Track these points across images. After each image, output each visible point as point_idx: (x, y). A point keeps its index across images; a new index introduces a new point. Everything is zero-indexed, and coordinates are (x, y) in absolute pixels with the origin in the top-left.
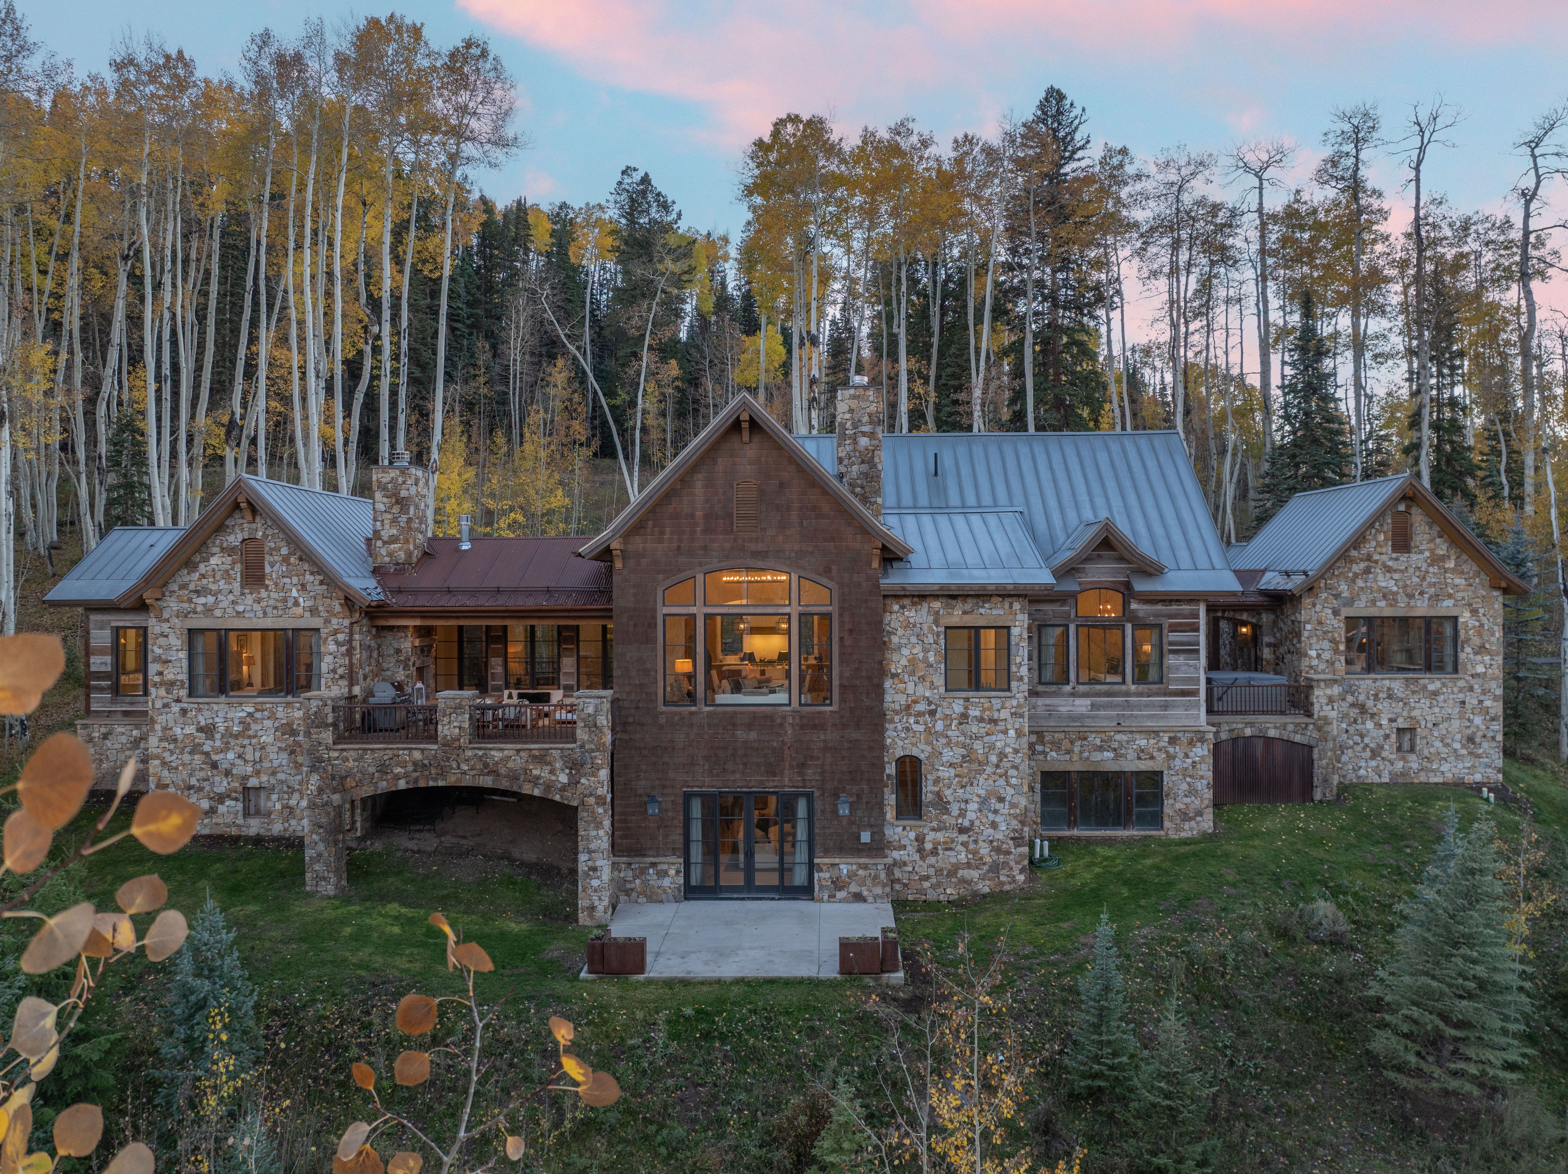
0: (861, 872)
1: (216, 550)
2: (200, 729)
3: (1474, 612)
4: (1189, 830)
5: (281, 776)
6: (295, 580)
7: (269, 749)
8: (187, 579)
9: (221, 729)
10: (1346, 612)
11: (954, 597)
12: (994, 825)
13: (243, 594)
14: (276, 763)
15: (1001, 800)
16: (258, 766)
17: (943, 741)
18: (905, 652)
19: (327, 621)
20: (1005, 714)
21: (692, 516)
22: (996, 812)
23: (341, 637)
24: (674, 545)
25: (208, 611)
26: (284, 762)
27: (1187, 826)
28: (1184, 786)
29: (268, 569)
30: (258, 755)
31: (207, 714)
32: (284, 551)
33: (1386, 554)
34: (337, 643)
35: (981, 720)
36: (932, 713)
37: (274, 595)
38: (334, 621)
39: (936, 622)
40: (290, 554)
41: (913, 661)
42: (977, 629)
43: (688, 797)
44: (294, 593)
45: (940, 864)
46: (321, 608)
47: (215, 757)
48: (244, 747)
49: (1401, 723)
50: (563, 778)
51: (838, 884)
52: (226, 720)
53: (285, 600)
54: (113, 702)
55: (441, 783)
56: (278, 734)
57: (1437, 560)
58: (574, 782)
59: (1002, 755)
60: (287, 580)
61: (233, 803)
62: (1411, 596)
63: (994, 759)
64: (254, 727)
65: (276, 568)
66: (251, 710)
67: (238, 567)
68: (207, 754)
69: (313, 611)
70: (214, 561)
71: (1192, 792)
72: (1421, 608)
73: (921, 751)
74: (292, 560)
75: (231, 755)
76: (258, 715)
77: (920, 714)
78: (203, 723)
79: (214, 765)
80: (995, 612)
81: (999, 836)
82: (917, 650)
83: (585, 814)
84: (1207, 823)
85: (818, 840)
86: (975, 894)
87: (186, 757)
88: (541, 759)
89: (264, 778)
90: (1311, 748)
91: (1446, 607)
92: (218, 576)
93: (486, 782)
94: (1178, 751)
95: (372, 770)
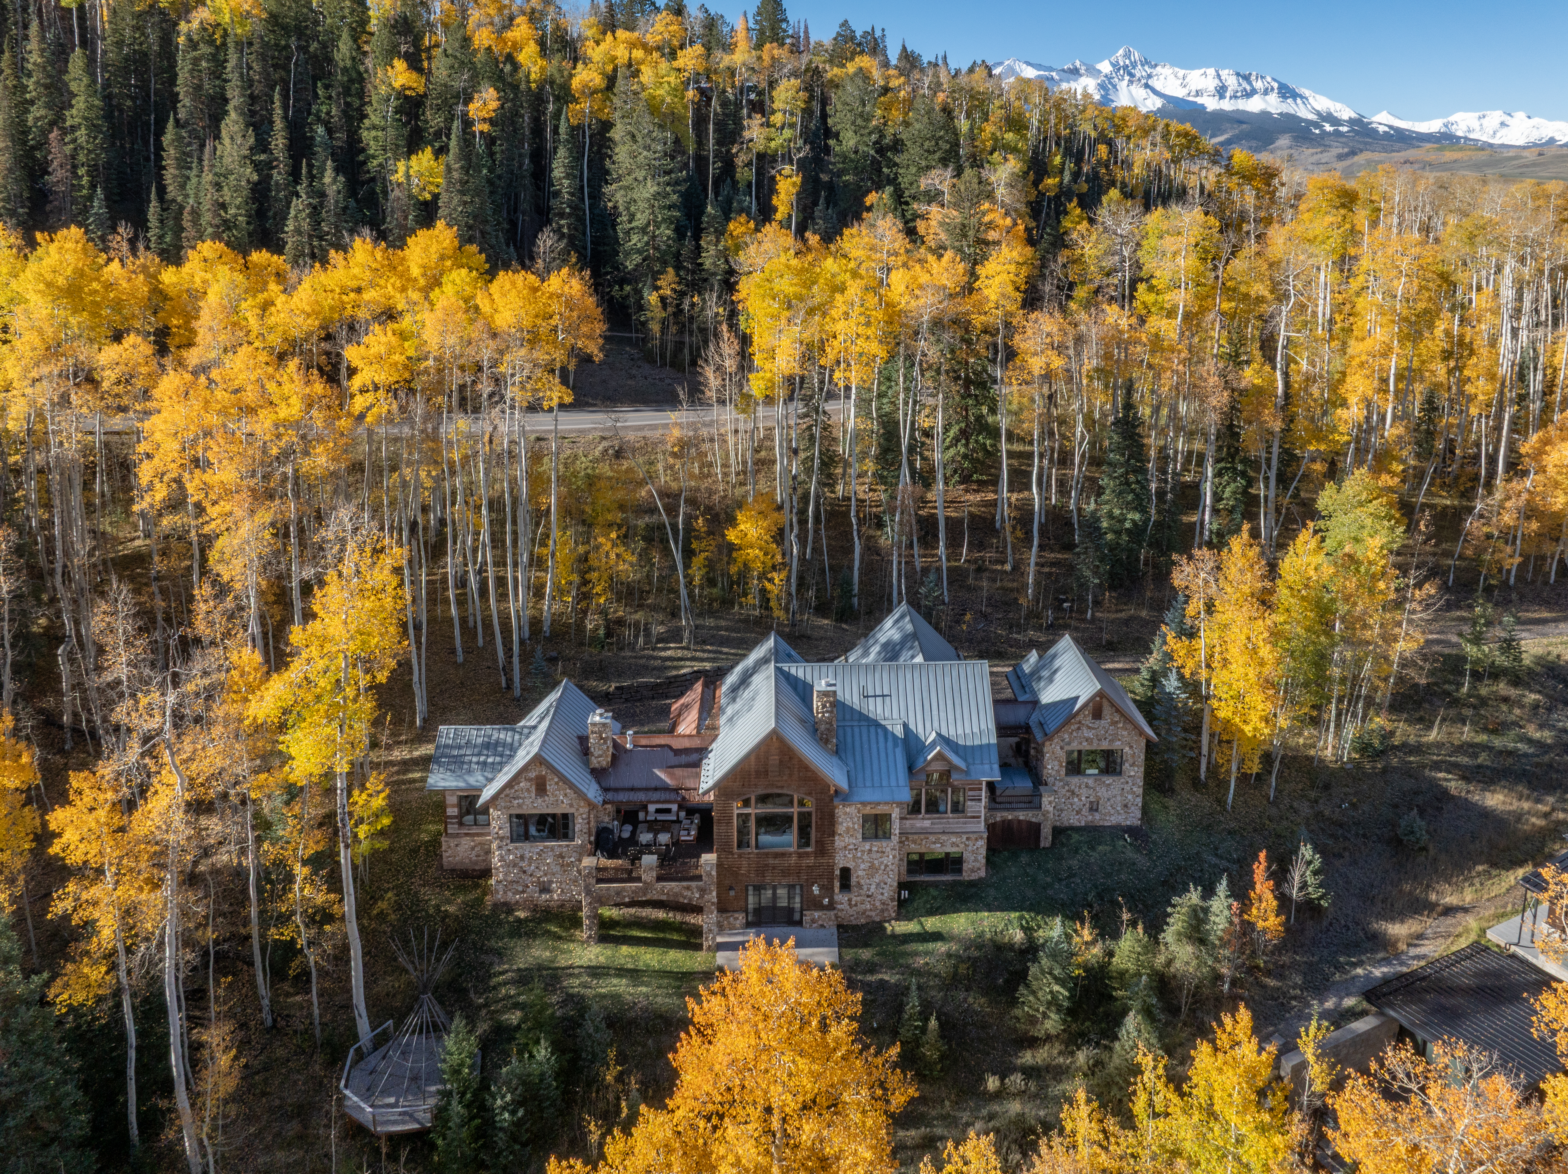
0: (824, 916)
1: (523, 779)
3: (1131, 748)
4: (974, 877)
5: (557, 876)
6: (561, 792)
7: (551, 865)
9: (527, 856)
10: (1067, 748)
12: (882, 894)
13: (535, 799)
14: (554, 870)
15: (885, 884)
16: (546, 872)
17: (861, 861)
18: (844, 825)
19: (578, 810)
20: (888, 849)
21: (749, 771)
22: (883, 889)
24: (741, 783)
27: (973, 874)
28: (973, 858)
30: (546, 867)
31: (520, 850)
32: (556, 780)
33: (1089, 721)
35: (878, 851)
36: (856, 849)
37: (551, 800)
38: (581, 809)
39: (858, 813)
40: (559, 781)
41: (848, 829)
42: (877, 814)
43: (747, 887)
44: (561, 798)
45: (859, 910)
47: (525, 869)
48: (539, 864)
49: (1092, 799)
50: (697, 895)
51: (813, 921)
52: (529, 852)
53: (558, 801)
56: (555, 858)
57: (1114, 723)
58: (702, 897)
59: (886, 866)
60: (558, 792)
61: (534, 887)
62: (1100, 740)
63: (882, 867)
64: (544, 855)
66: (542, 848)
67: (533, 787)
68: (521, 867)
69: (571, 806)
70: (523, 784)
71: (976, 860)
72: (1105, 745)
73: (851, 865)
74: (560, 784)
75: (532, 868)
76: (545, 850)
77: (851, 850)
78: (518, 854)
79: (525, 872)
80: (885, 808)
81: (884, 898)
82: (850, 824)
84: (982, 873)
85: (805, 903)
86: (874, 921)
87: (511, 869)
88: (688, 888)
89: (549, 877)
90: (1039, 820)
91: (1117, 745)
92: (523, 792)
93: (664, 898)
94: (970, 843)
95: (613, 894)
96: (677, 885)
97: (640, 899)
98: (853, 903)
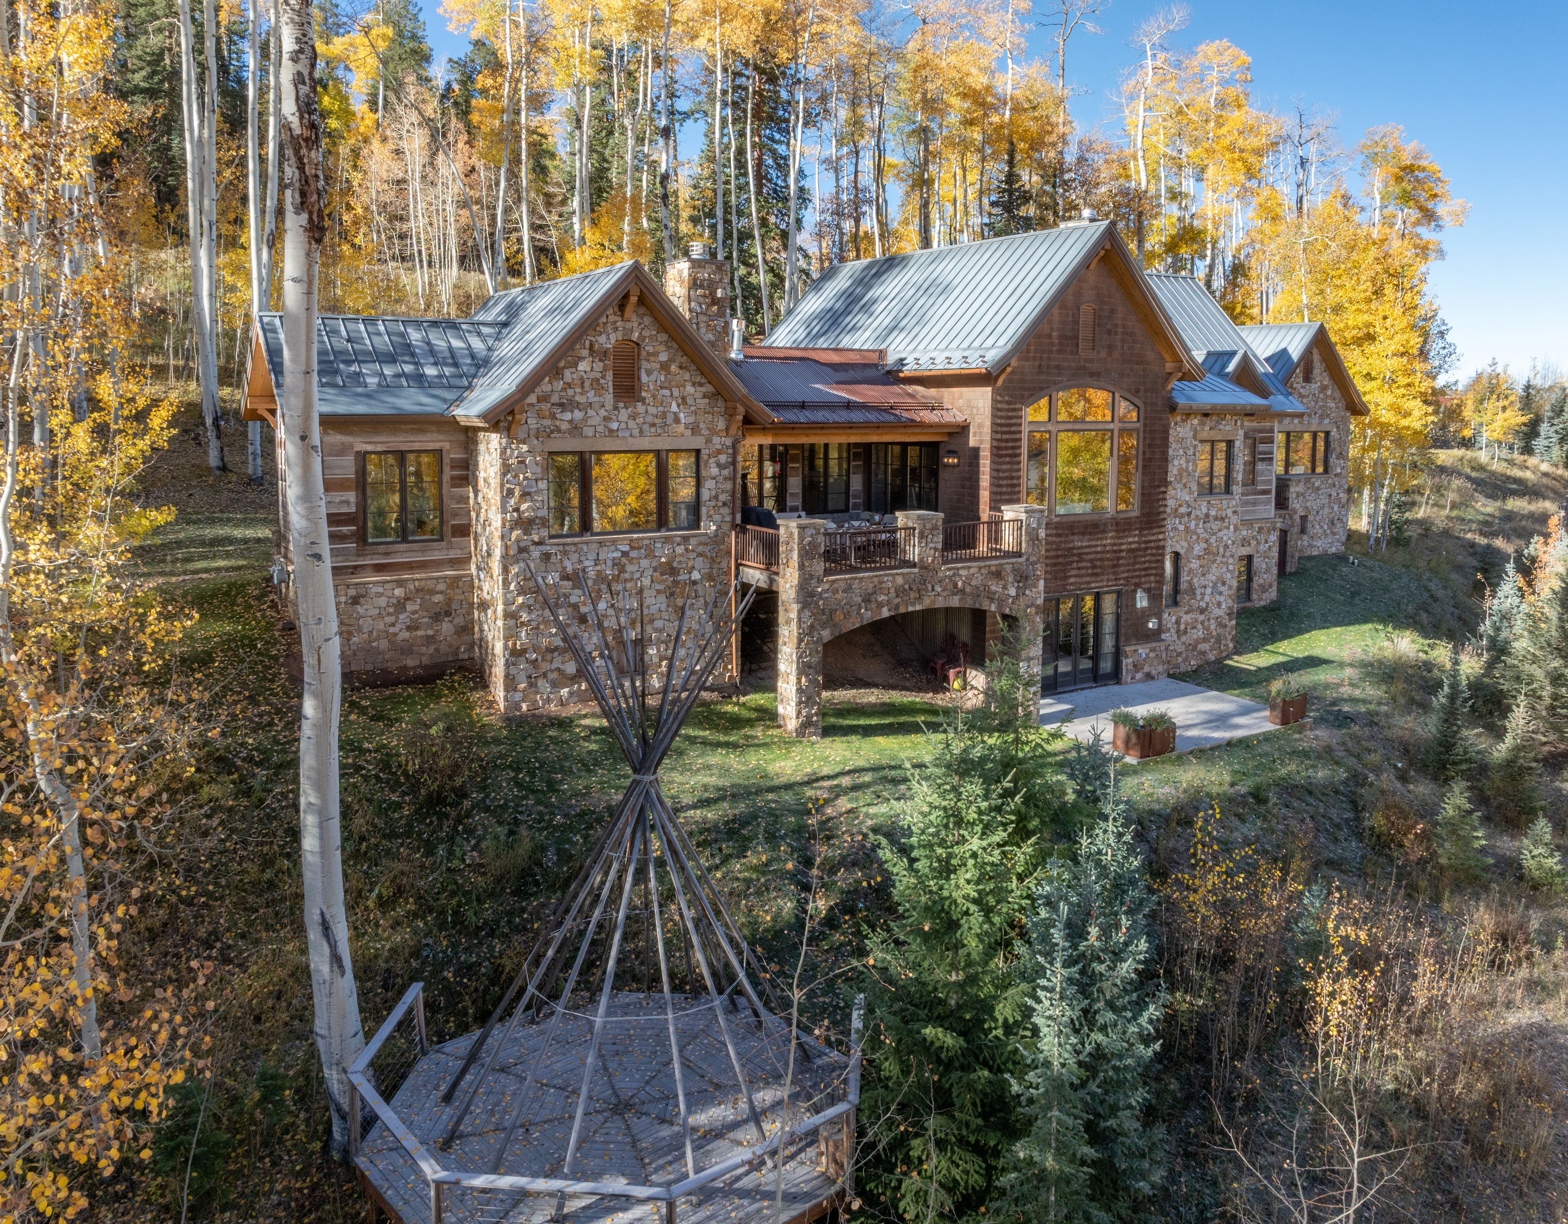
0: (1152, 655)
1: (585, 353)
2: (565, 577)
3: (1338, 428)
4: (1265, 600)
5: (659, 624)
9: (592, 574)
11: (1206, 415)
12: (1219, 604)
13: (616, 408)
14: (653, 609)
15: (1224, 583)
16: (634, 615)
17: (1195, 537)
18: (1176, 462)
19: (708, 441)
20: (1229, 512)
22: (1220, 594)
23: (723, 458)
24: (1037, 363)
25: (575, 429)
26: (663, 607)
28: (1264, 566)
29: (644, 378)
30: (634, 601)
31: (575, 557)
32: (663, 357)
33: (1299, 384)
34: (720, 466)
35: (1216, 518)
37: (652, 410)
38: (716, 440)
39: (1195, 437)
40: (671, 360)
41: (1181, 470)
42: (1213, 442)
44: (674, 408)
46: (702, 425)
47: (584, 610)
48: (618, 593)
49: (1302, 512)
50: (1012, 592)
52: (597, 562)
53: (664, 415)
54: (360, 553)
55: (918, 607)
56: (657, 574)
57: (1323, 388)
58: (1020, 595)
59: (1226, 547)
60: (666, 392)
61: (606, 662)
62: (1310, 416)
63: (1221, 550)
64: (629, 568)
65: (653, 377)
66: (626, 548)
67: (610, 376)
68: (575, 606)
69: (695, 430)
70: (583, 366)
71: (1268, 570)
72: (1314, 425)
73: (1184, 547)
74: (673, 368)
75: (603, 605)
76: (633, 554)
77: (1182, 516)
78: (569, 569)
79: (583, 619)
80: (1226, 429)
82: (1183, 461)
83: (1026, 624)
84: (1274, 593)
85: (1123, 631)
86: (1208, 663)
87: (549, 613)
90: (1286, 532)
91: (1326, 424)
93: (956, 602)
94: (1261, 537)
95: (859, 600)
96: (980, 568)
97: (911, 609)
98: (1182, 627)
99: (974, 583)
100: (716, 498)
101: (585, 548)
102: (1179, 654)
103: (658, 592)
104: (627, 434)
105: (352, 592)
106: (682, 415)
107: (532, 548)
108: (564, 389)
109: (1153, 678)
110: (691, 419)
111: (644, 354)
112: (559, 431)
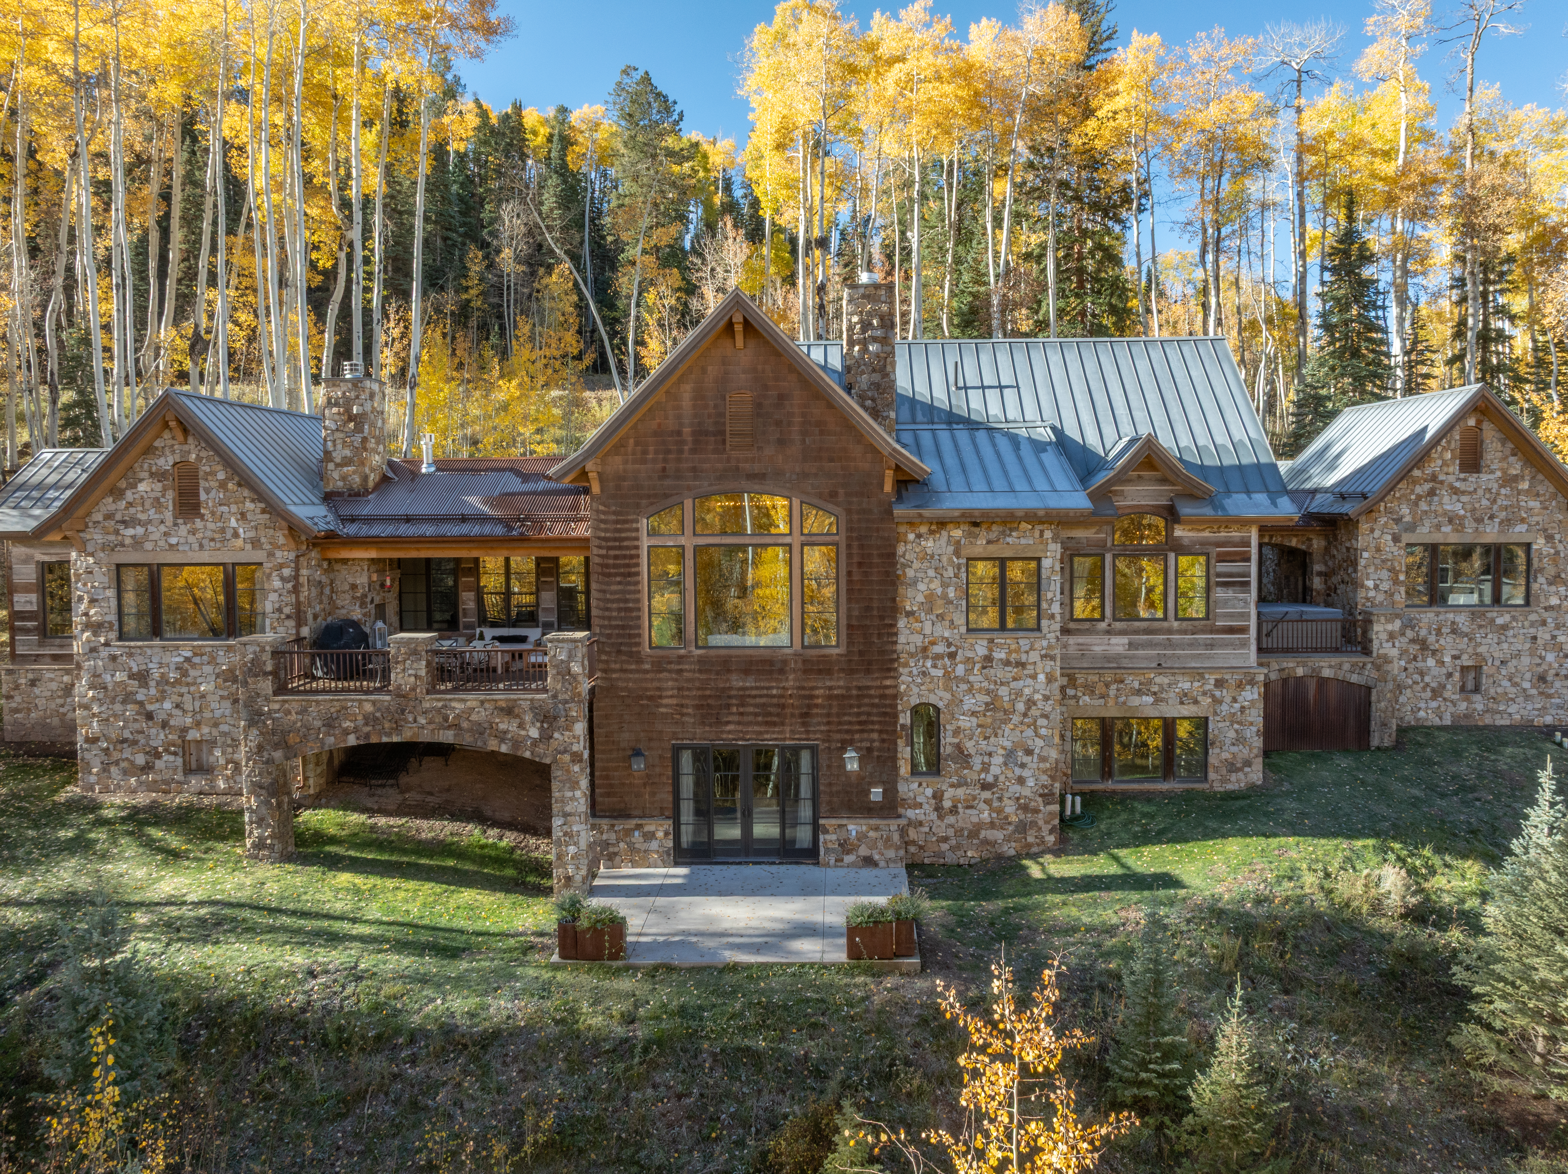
0: (872, 834)
1: (145, 475)
2: (133, 676)
3: (1549, 538)
4: (1236, 782)
5: (224, 728)
6: (234, 509)
7: (209, 698)
8: (112, 507)
9: (156, 676)
10: (1407, 538)
11: (976, 524)
12: (1021, 781)
13: (175, 525)
14: (218, 713)
15: (1029, 752)
16: (198, 717)
17: (964, 687)
18: (922, 587)
19: (271, 555)
20: (1034, 656)
21: (679, 433)
22: (1023, 766)
23: (287, 572)
24: (659, 466)
25: (138, 543)
26: (228, 712)
27: (1233, 777)
28: (1232, 734)
29: (203, 496)
30: (197, 704)
31: (140, 659)
32: (221, 476)
33: (1452, 474)
34: (283, 579)
35: (1007, 663)
36: (952, 656)
37: (211, 526)
38: (279, 554)
39: (957, 553)
40: (228, 479)
41: (930, 598)
42: (1004, 560)
43: (677, 751)
44: (233, 523)
45: (961, 824)
46: (263, 540)
47: (150, 707)
48: (182, 695)
49: (1466, 661)
50: (534, 733)
51: (845, 847)
52: (161, 665)
53: (223, 530)
54: (41, 644)
55: (395, 739)
56: (220, 680)
57: (1509, 481)
58: (546, 737)
59: (1030, 703)
60: (225, 509)
61: (171, 758)
62: (1479, 521)
63: (1021, 707)
64: (193, 673)
65: (211, 495)
66: (189, 654)
67: (170, 495)
68: (141, 704)
69: (255, 543)
70: (142, 487)
71: (1240, 740)
72: (1491, 534)
73: (940, 698)
74: (230, 485)
75: (167, 705)
76: (197, 660)
77: (938, 657)
78: (135, 669)
79: (149, 716)
80: (1023, 541)
81: (1026, 792)
82: (936, 585)
83: (559, 773)
84: (1256, 774)
85: (824, 798)
86: (1000, 857)
87: (118, 707)
88: (509, 711)
89: (206, 730)
90: (1369, 689)
91: (1517, 532)
92: (147, 504)
93: (447, 737)
94: (1225, 694)
95: (318, 723)
96: (482, 702)
97: (385, 739)
98: (947, 804)
99: (474, 717)
100: (280, 610)
101: (149, 652)
102: (945, 839)
103: (222, 697)
104: (187, 548)
105: (30, 676)
106: (241, 531)
107: (101, 648)
108: (127, 508)
109: (875, 864)
110: (252, 534)
111: (201, 474)
112: (123, 545)
